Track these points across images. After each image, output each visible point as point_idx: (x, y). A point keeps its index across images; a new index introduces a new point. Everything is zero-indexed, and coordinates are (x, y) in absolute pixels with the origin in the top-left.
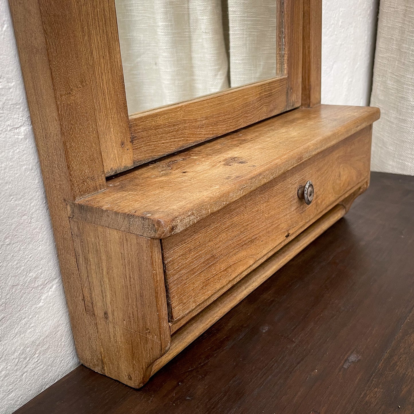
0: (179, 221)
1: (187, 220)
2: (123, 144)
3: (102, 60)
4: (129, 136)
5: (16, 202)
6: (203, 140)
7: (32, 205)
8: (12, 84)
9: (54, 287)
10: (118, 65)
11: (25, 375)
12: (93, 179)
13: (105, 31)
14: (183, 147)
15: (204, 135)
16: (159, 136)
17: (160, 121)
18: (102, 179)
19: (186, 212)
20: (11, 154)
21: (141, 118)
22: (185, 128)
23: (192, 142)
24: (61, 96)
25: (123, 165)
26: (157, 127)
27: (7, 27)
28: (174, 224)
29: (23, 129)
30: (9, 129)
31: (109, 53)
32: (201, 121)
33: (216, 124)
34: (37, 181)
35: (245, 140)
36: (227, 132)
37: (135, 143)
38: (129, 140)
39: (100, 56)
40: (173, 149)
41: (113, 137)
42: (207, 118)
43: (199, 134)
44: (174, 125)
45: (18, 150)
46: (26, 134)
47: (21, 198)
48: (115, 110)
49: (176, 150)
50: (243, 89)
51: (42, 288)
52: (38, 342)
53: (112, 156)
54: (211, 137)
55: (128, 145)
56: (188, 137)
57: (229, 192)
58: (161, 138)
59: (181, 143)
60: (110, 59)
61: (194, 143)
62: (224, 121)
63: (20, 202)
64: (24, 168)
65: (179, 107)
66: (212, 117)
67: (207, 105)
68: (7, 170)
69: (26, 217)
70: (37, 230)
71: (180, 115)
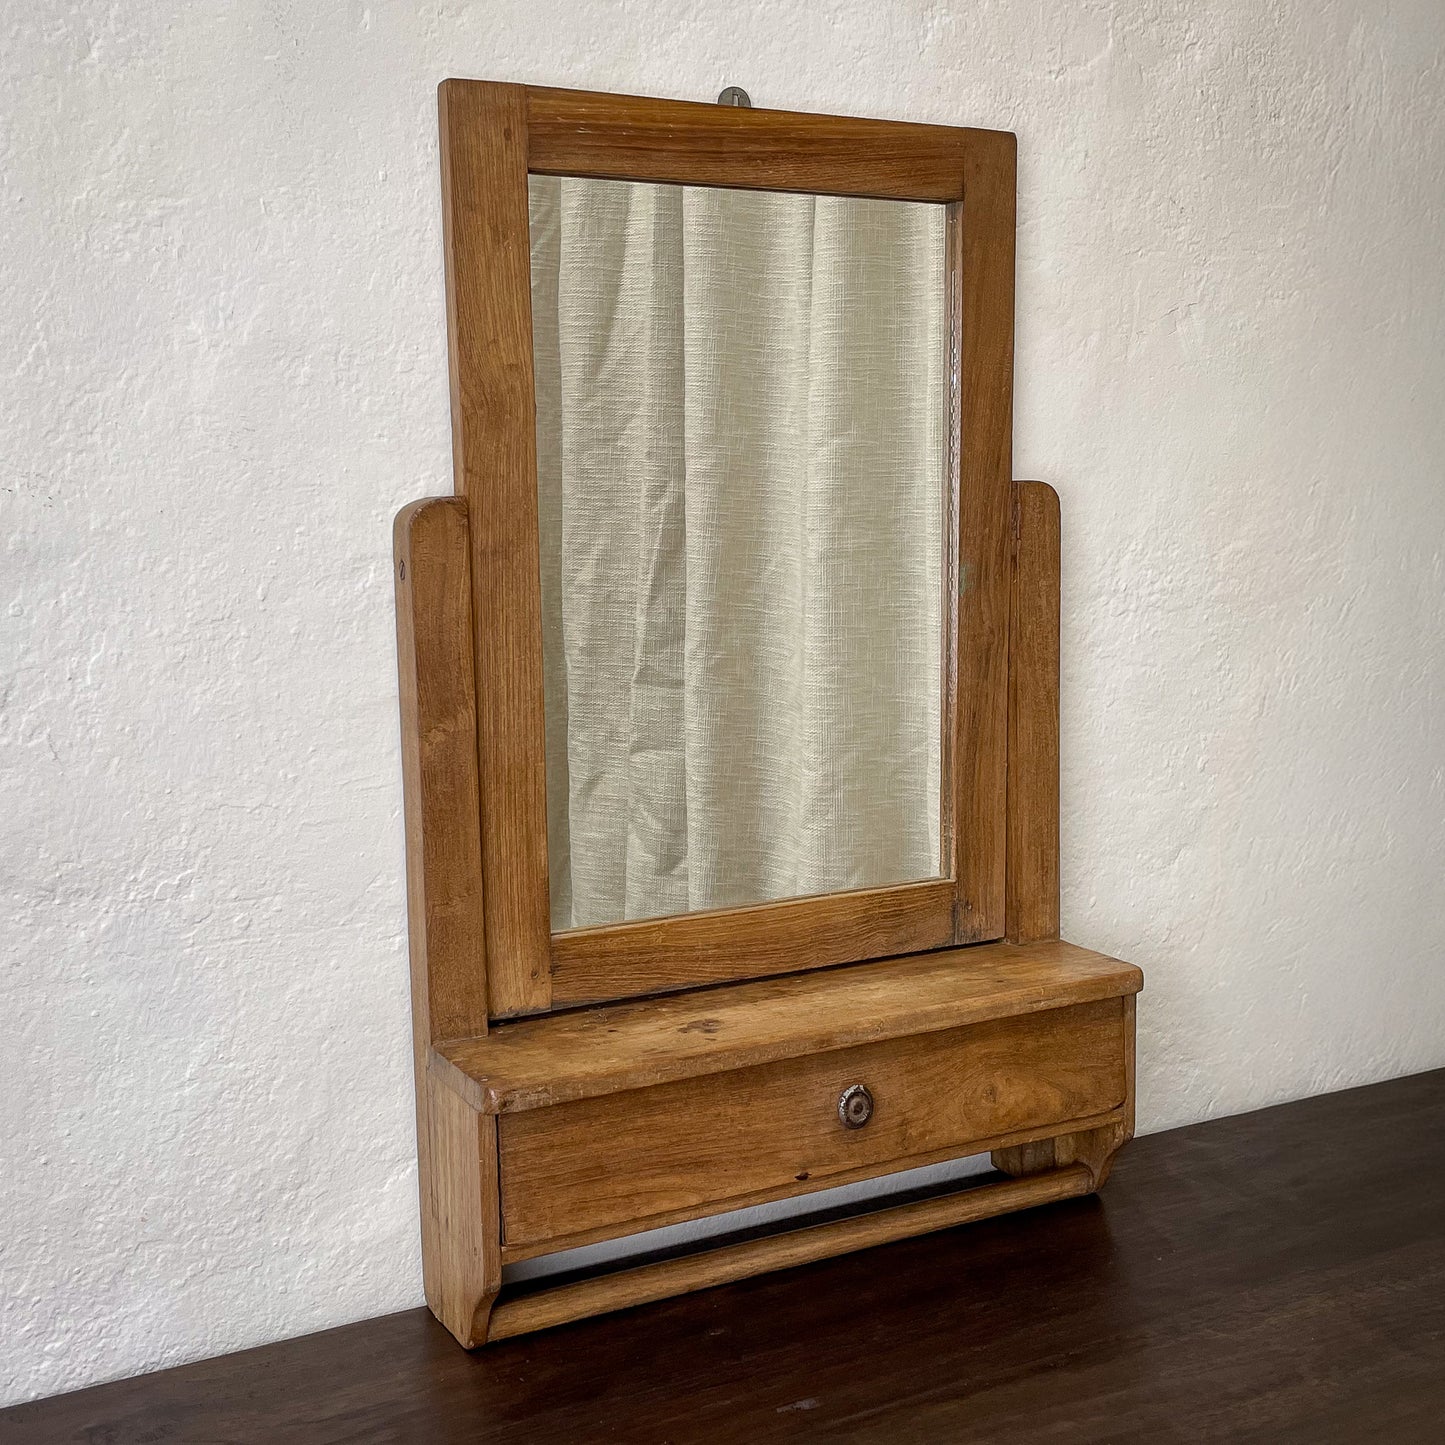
0: (518, 1096)
1: (533, 1097)
2: (534, 974)
3: (514, 859)
4: (547, 965)
5: (371, 1035)
6: (708, 981)
7: (394, 1042)
8: (395, 881)
9: (409, 1170)
10: (540, 864)
11: (340, 1290)
12: (466, 1019)
13: (525, 821)
14: (657, 989)
15: (708, 973)
16: (608, 968)
17: (611, 945)
18: (481, 1022)
19: (534, 1086)
20: (376, 969)
21: (575, 938)
22: (665, 960)
23: (680, 981)
24: (434, 906)
25: (532, 1003)
26: (603, 955)
27: (400, 814)
28: (508, 1098)
29: (398, 939)
30: (379, 936)
31: (528, 849)
32: (703, 950)
33: (743, 956)
34: (407, 1010)
35: (783, 993)
36: (770, 973)
37: (558, 973)
38: (548, 969)
39: (511, 854)
40: (637, 990)
41: (519, 963)
42: (718, 946)
43: (698, 971)
44: (641, 954)
45: (386, 966)
46: (403, 945)
47: (379, 1030)
48: (527, 925)
49: (642, 993)
50: (819, 901)
51: (390, 1167)
52: (368, 1246)
53: (514, 990)
54: (728, 977)
55: (545, 976)
56: (670, 974)
57: (627, 1072)
58: (612, 971)
59: (655, 983)
60: (528, 857)
61: (685, 984)
62: (763, 953)
63: (378, 1035)
64: (391, 990)
65: (654, 926)
66: (733, 944)
67: (718, 925)
68: (366, 990)
69: (383, 1057)
70: (396, 1078)
71: (658, 939)
